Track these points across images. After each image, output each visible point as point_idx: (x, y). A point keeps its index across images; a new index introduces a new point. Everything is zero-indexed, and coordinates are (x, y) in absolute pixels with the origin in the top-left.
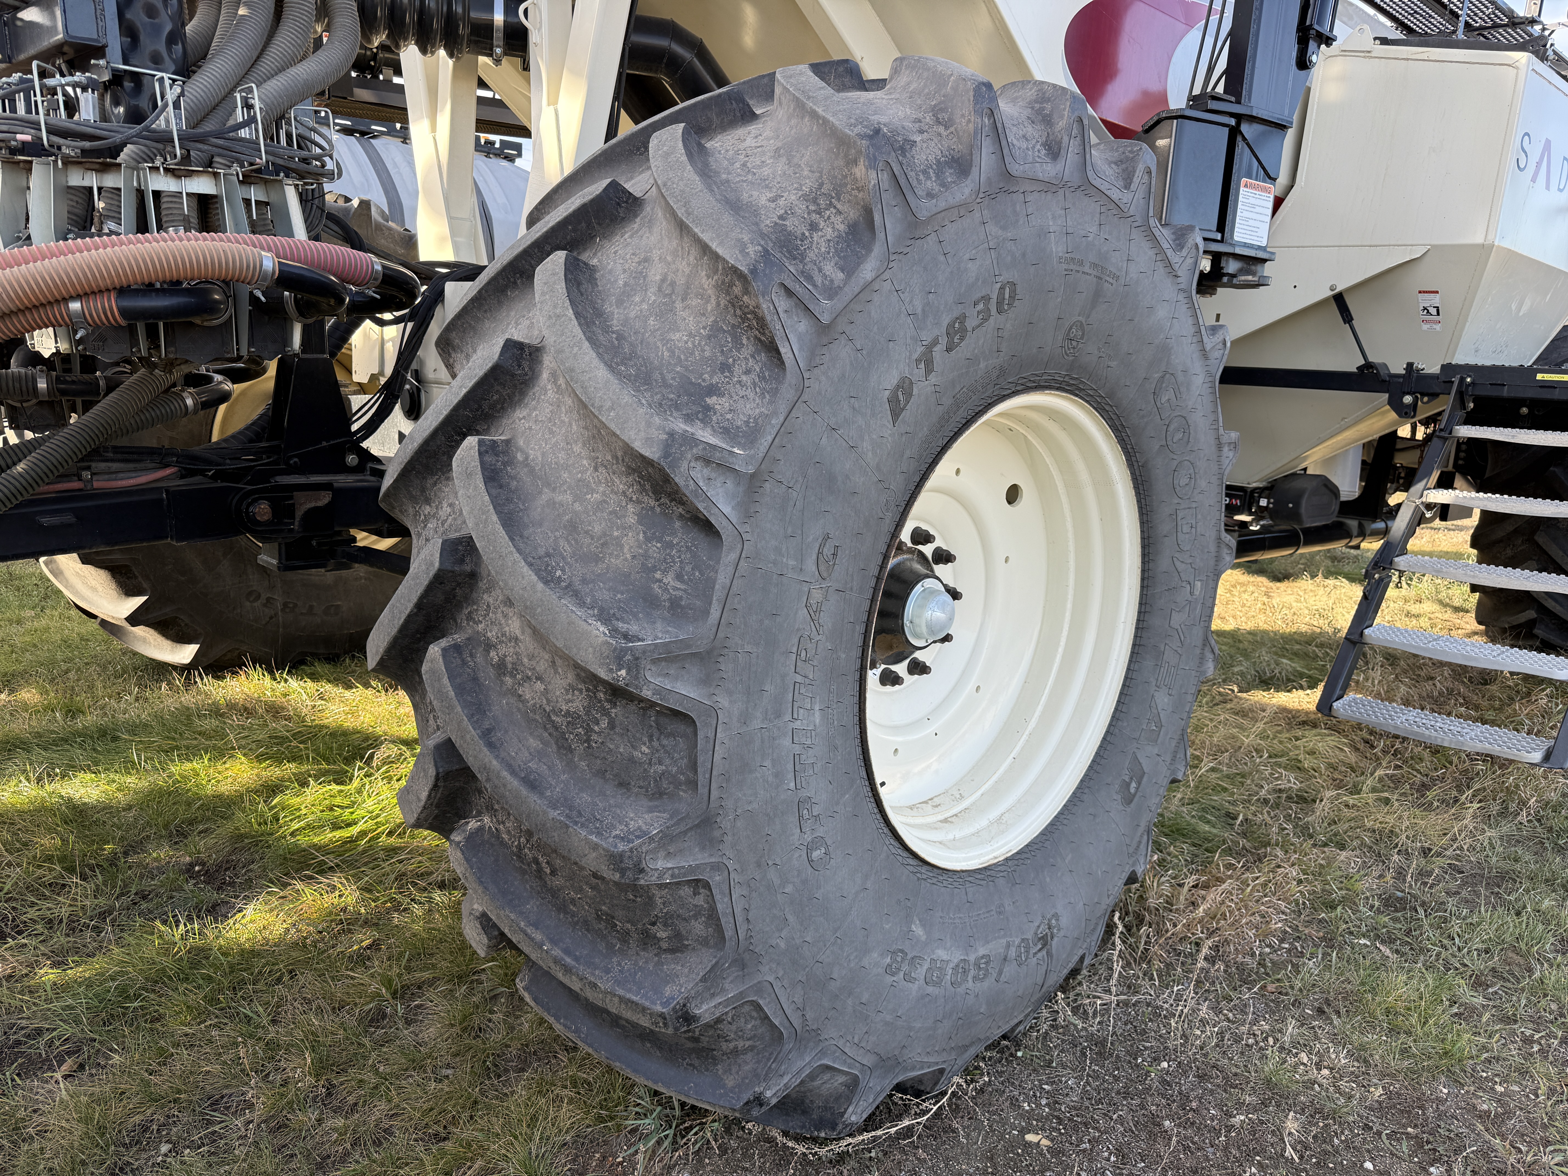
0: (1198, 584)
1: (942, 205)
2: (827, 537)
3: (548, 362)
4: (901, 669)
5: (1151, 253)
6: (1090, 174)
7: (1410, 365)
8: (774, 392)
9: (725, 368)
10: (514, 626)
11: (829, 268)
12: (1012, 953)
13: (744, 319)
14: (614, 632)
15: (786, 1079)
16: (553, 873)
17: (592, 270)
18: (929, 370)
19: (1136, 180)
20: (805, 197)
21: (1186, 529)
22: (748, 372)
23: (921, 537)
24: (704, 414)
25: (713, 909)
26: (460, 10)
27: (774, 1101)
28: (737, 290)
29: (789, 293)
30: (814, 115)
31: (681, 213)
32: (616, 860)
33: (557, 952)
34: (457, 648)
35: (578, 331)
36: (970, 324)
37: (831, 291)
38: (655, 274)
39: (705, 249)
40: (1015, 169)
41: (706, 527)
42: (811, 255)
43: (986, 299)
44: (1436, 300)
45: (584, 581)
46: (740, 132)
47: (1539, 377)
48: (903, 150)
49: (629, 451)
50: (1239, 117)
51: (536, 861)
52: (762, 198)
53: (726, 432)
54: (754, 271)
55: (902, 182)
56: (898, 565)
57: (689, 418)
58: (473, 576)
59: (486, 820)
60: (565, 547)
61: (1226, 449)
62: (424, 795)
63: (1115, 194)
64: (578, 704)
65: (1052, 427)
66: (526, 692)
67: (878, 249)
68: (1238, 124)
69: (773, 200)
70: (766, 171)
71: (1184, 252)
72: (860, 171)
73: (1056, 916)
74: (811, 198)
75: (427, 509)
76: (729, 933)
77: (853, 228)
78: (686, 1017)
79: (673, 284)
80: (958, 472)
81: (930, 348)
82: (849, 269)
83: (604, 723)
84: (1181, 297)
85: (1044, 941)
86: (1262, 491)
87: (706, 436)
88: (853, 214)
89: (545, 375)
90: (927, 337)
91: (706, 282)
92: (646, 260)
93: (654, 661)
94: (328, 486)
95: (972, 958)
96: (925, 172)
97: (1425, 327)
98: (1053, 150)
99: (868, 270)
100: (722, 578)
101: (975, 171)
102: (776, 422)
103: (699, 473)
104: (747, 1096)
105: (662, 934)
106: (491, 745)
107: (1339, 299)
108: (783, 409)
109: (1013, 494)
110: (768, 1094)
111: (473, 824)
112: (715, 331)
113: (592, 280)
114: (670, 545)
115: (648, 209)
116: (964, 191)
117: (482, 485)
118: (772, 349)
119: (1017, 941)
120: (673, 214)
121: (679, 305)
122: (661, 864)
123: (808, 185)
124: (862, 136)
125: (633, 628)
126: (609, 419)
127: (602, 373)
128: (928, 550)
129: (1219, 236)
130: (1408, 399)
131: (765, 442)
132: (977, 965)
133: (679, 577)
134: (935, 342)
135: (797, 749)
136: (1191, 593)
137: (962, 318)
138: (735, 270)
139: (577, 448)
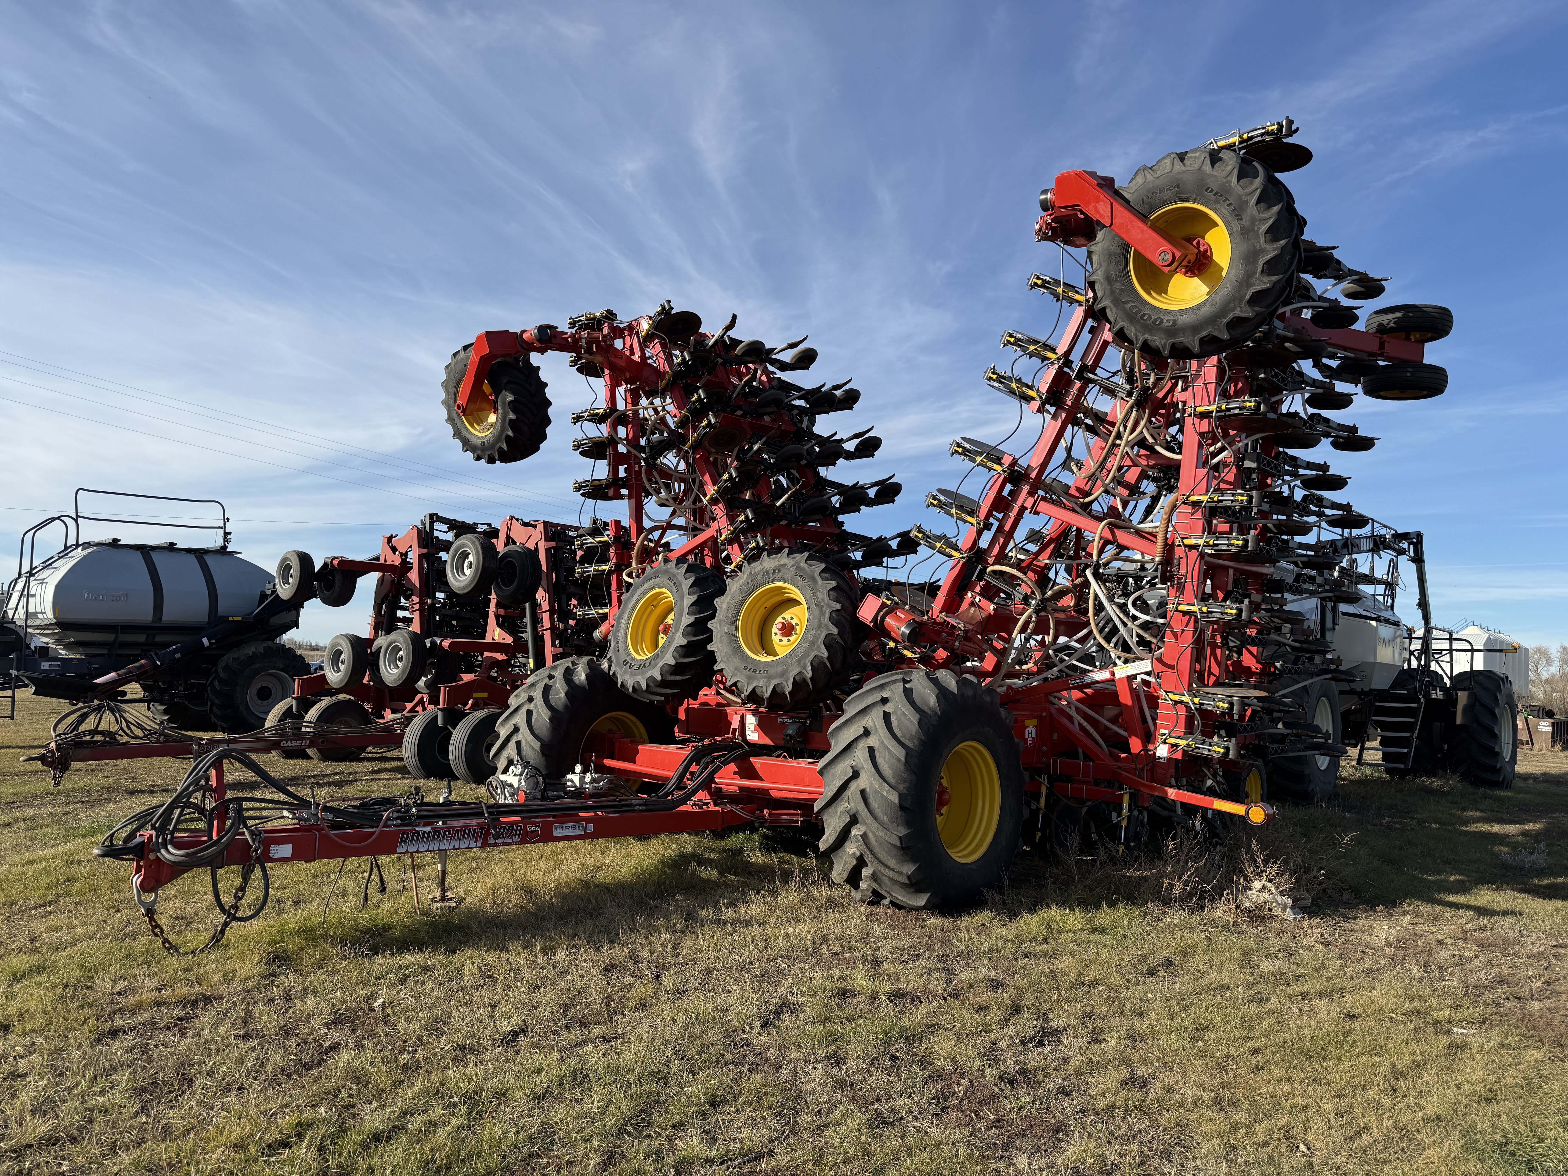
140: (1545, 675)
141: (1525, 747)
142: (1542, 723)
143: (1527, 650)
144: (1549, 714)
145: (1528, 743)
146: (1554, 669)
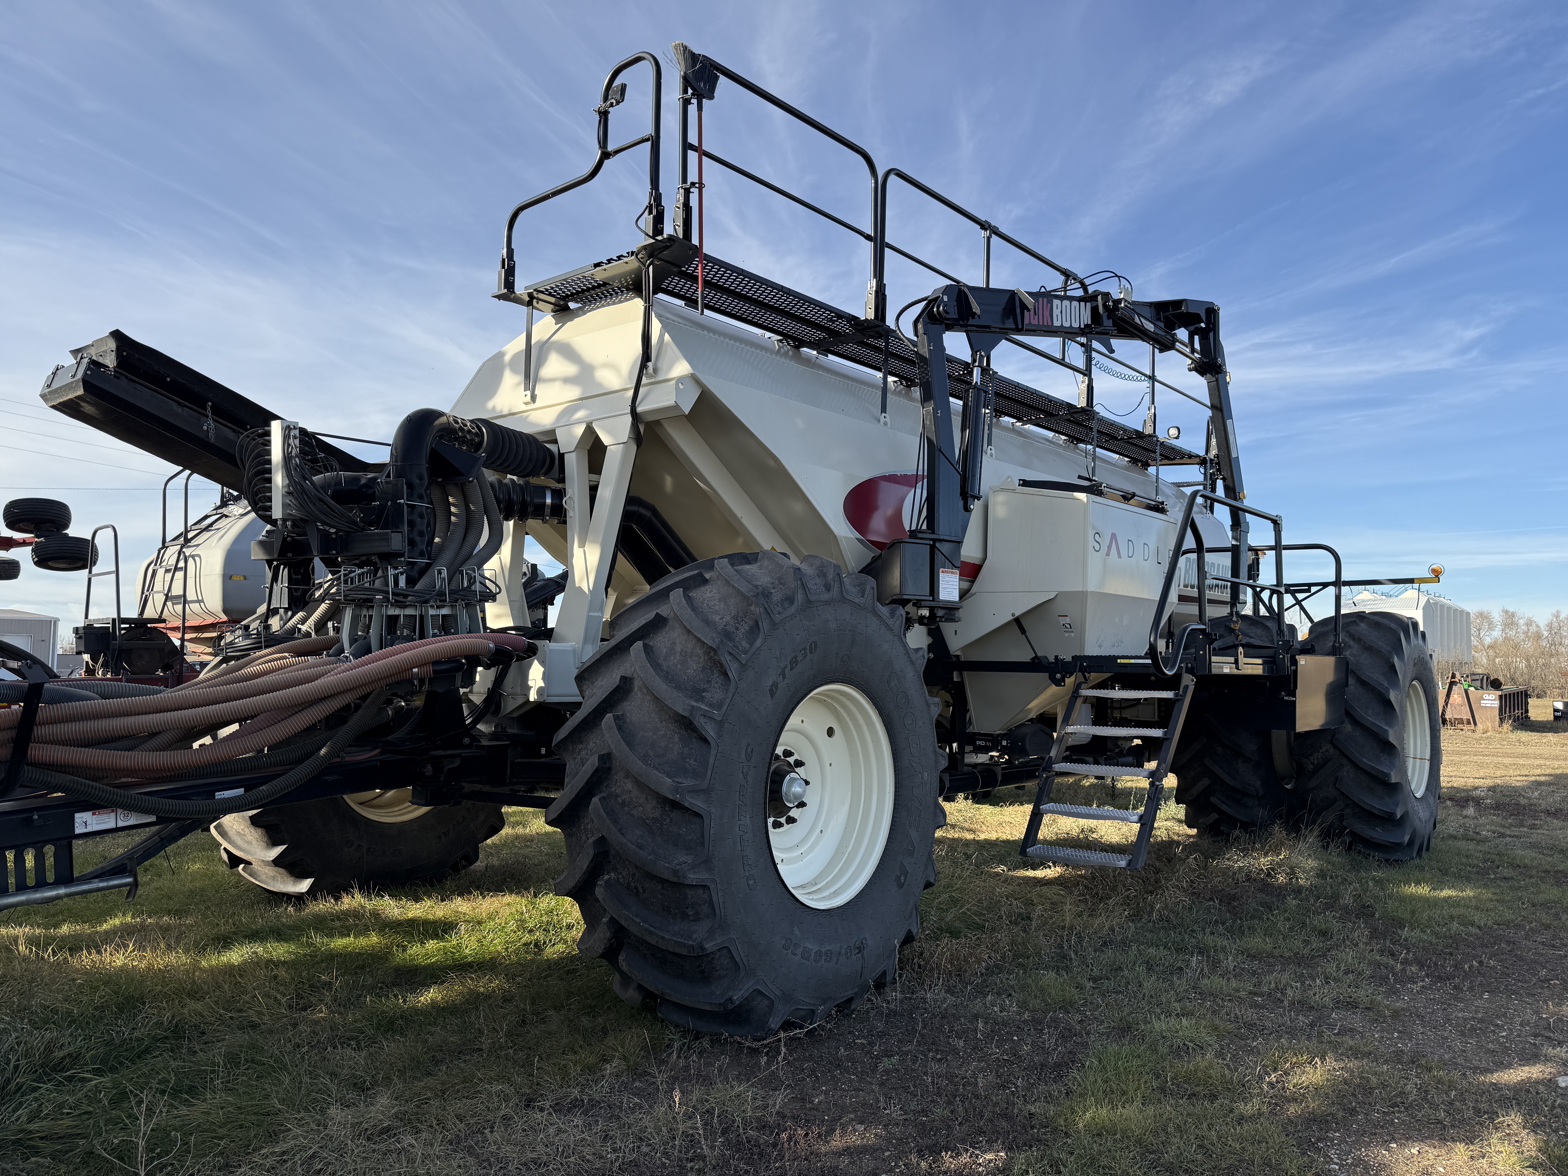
0: (926, 774)
1: (784, 616)
2: (749, 745)
3: (637, 684)
4: (783, 820)
5: (878, 622)
6: (844, 594)
7: (1056, 657)
8: (727, 690)
9: (709, 682)
10: (629, 786)
11: (744, 643)
12: (843, 951)
13: (715, 664)
14: (674, 781)
15: (742, 992)
16: (644, 892)
17: (652, 647)
18: (784, 677)
19: (867, 593)
20: (733, 618)
21: (914, 745)
22: (717, 683)
23: (787, 753)
24: (701, 699)
25: (711, 900)
26: (529, 499)
27: (737, 1003)
28: (712, 654)
29: (731, 654)
30: (734, 587)
31: (688, 627)
32: (675, 873)
33: (646, 926)
34: (604, 798)
35: (652, 671)
36: (799, 659)
37: (745, 652)
38: (678, 648)
39: (699, 640)
40: (812, 598)
41: (705, 740)
42: (737, 639)
43: (805, 649)
44: (1068, 620)
45: (659, 764)
46: (703, 589)
47: (1119, 661)
48: (767, 596)
49: (676, 714)
50: (935, 540)
51: (636, 888)
52: (717, 618)
53: (710, 705)
54: (718, 648)
55: (769, 610)
56: (777, 768)
57: (697, 701)
58: (609, 769)
59: (612, 874)
60: (651, 753)
61: (932, 706)
62: (585, 867)
63: (857, 601)
64: (657, 814)
65: (844, 699)
66: (635, 812)
67: (761, 635)
68: (934, 543)
69: (721, 619)
70: (717, 608)
71: (895, 619)
72: (753, 608)
73: (865, 939)
74: (735, 618)
75: (581, 746)
76: (717, 912)
77: (751, 628)
78: (702, 948)
79: (686, 652)
80: (802, 721)
81: (784, 669)
82: (751, 644)
83: (668, 821)
84: (896, 638)
85: (860, 949)
86: (1003, 736)
87: (703, 707)
88: (751, 623)
89: (636, 689)
90: (782, 666)
91: (699, 651)
92: (674, 643)
93: (689, 792)
94: (459, 756)
95: (823, 950)
96: (777, 604)
97: (1067, 635)
98: (828, 588)
99: (758, 643)
100: (711, 761)
101: (796, 602)
102: (728, 700)
103: (702, 720)
104: (726, 997)
105: (691, 913)
106: (622, 834)
107: (1017, 621)
108: (730, 696)
109: (830, 732)
110: (735, 998)
111: (606, 877)
112: (704, 669)
113: (652, 651)
114: (692, 748)
115: (670, 622)
116: (792, 610)
117: (617, 732)
118: (725, 674)
119: (846, 947)
120: (685, 627)
121: (689, 660)
122: (692, 876)
123: (734, 613)
124: (753, 596)
125: (680, 780)
126: (669, 703)
127: (664, 687)
128: (791, 760)
129: (931, 598)
130: (1058, 676)
131: (724, 708)
132: (826, 953)
133: (695, 761)
134: (786, 667)
135: (741, 833)
136: (922, 779)
137: (796, 657)
138: (711, 647)
139: (653, 715)
140: (1488, 641)
141: (1466, 727)
142: (1486, 696)
143: (1468, 614)
144: (1496, 684)
145: (1469, 723)
146: (1497, 633)
